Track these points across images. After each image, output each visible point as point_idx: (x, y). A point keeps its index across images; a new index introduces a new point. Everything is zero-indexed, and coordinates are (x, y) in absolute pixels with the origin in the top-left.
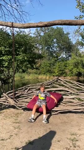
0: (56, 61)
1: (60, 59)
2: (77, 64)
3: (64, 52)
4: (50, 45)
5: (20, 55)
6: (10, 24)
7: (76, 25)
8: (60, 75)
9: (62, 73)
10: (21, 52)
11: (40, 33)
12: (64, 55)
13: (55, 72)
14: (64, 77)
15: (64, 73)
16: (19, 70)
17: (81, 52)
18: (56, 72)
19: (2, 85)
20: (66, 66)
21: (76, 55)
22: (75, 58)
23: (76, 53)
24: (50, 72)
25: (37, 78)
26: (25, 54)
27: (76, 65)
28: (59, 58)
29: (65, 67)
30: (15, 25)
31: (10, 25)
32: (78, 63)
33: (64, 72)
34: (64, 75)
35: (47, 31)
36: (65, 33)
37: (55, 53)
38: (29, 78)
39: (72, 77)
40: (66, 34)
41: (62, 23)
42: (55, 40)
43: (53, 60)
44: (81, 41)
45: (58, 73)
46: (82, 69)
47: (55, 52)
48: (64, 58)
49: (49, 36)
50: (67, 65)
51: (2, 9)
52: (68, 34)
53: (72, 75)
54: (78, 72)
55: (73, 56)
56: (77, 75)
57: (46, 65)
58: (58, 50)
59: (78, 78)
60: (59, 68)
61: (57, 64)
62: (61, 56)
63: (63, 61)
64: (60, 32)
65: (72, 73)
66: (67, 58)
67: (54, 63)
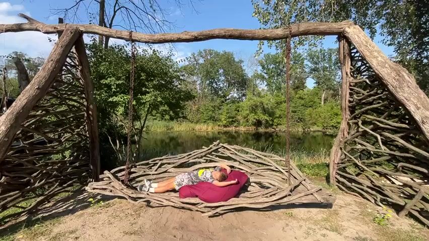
0: (223, 102)
1: (229, 99)
2: (254, 107)
3: (236, 90)
4: (213, 79)
5: (148, 93)
6: (125, 34)
7: (253, 38)
8: (229, 124)
9: (232, 121)
10: (151, 88)
11: (199, 60)
12: (234, 94)
13: (221, 120)
14: (235, 127)
15: (235, 122)
16: (164, 117)
17: (260, 89)
18: (223, 119)
19: (120, 147)
20: (238, 111)
21: (254, 95)
22: (251, 99)
23: (254, 91)
24: (214, 119)
25: (194, 130)
26: (159, 93)
27: (254, 109)
28: (227, 98)
29: (236, 112)
30: (135, 36)
31: (126, 37)
32: (257, 106)
33: (236, 120)
34: (235, 124)
35: (209, 58)
36: (237, 60)
37: (221, 91)
38: (180, 129)
39: (248, 127)
40: (238, 62)
41: (227, 34)
42: (221, 71)
43: (218, 101)
44: (261, 74)
45: (225, 122)
46: (262, 116)
47: (221, 89)
48: (235, 98)
49: (212, 64)
50: (240, 109)
51: (129, 16)
52: (241, 61)
53: (247, 123)
54: (256, 120)
55: (249, 95)
56: (254, 125)
57: (207, 109)
58: (226, 86)
59: (257, 129)
60: (227, 113)
61: (225, 108)
62: (230, 96)
63: (233, 102)
64: (228, 59)
65: (248, 122)
66: (239, 98)
67: (220, 106)
